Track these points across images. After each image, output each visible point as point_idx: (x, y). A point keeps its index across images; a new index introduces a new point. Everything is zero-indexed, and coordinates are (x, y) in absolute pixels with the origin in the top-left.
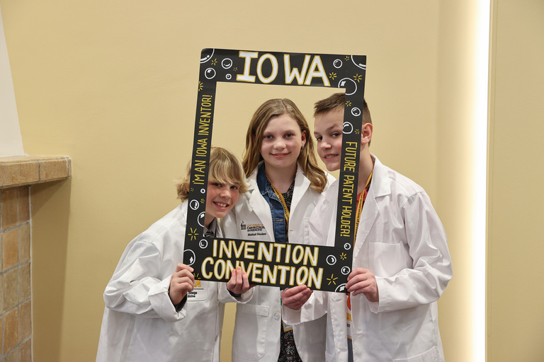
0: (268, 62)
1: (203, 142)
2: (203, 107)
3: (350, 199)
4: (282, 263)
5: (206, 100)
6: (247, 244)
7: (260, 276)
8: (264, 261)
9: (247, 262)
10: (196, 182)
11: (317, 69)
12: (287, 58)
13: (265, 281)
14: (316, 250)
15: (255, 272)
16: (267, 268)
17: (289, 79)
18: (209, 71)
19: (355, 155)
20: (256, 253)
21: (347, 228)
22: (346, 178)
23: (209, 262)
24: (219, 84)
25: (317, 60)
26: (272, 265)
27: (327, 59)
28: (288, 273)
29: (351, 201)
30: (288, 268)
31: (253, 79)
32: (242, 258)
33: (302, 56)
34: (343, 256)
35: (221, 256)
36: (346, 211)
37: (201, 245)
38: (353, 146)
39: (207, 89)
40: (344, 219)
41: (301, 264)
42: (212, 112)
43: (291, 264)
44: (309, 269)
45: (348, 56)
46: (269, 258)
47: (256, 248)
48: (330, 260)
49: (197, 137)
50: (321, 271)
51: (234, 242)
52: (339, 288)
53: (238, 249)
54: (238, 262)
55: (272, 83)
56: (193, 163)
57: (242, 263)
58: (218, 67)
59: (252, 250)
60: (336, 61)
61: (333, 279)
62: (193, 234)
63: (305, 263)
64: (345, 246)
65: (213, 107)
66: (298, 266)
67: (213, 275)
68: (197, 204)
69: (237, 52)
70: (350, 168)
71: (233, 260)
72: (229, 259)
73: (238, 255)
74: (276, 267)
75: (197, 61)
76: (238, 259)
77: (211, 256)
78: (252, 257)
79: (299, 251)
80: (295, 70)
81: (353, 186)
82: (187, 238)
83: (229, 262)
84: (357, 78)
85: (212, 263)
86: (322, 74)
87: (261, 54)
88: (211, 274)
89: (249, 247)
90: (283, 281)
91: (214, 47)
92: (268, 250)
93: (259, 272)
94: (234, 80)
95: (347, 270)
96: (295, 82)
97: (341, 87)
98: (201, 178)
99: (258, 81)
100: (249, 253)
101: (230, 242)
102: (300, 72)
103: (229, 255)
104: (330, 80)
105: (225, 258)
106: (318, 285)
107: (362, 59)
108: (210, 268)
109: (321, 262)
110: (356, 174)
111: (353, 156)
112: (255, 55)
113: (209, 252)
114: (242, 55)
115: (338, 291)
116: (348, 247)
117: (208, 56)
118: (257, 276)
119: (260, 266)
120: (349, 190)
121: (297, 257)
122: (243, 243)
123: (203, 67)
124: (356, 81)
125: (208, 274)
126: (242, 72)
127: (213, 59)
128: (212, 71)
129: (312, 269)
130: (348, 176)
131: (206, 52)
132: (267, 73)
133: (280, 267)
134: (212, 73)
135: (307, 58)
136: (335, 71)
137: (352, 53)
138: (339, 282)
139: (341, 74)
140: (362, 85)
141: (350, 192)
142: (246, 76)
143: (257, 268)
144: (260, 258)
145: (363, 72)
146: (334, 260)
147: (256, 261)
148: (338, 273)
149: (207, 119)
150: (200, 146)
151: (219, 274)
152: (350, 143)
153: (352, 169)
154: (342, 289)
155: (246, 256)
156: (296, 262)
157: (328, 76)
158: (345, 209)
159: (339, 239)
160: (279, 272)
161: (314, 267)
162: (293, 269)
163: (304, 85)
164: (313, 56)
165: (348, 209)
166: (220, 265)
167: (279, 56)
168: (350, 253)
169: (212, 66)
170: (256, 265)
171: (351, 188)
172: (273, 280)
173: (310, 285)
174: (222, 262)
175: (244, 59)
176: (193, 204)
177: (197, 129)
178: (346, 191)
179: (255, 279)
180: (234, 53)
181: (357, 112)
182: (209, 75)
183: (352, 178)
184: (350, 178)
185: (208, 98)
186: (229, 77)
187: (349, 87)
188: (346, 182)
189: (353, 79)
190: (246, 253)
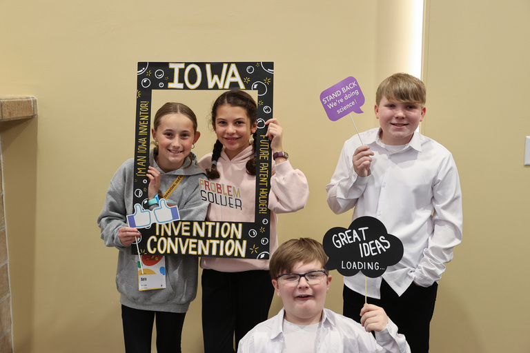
0: (193, 72)
1: (143, 141)
2: (142, 112)
4: (213, 237)
5: (144, 106)
6: (184, 223)
7: (195, 249)
8: (198, 237)
9: (184, 238)
11: (233, 75)
12: (208, 67)
13: (200, 253)
14: (240, 225)
15: (192, 246)
16: (201, 242)
17: (211, 85)
18: (145, 81)
20: (191, 231)
23: (153, 240)
24: (154, 91)
25: (233, 68)
26: (205, 239)
27: (241, 66)
28: (218, 246)
29: (266, 184)
30: (218, 242)
31: (181, 86)
32: (180, 235)
33: (221, 65)
34: (262, 230)
35: (162, 234)
36: (263, 192)
39: (144, 96)
40: (261, 199)
41: (228, 238)
42: (149, 115)
43: (220, 238)
44: (235, 242)
46: (202, 234)
47: (191, 226)
48: (252, 234)
49: (138, 137)
50: (245, 242)
52: (260, 256)
53: (176, 228)
54: (177, 239)
55: (197, 89)
56: (136, 158)
57: (180, 239)
58: (152, 78)
59: (188, 228)
60: (249, 67)
61: (254, 249)
63: (232, 237)
64: (263, 221)
65: (149, 111)
66: (226, 240)
67: (157, 250)
68: (141, 192)
69: (167, 64)
71: (173, 237)
72: (169, 237)
73: (176, 233)
74: (208, 241)
75: (135, 73)
76: (176, 236)
77: (155, 234)
78: (188, 234)
79: (226, 227)
80: (216, 77)
81: (267, 172)
83: (169, 239)
84: (267, 81)
85: (155, 240)
86: (238, 79)
87: (187, 64)
88: (155, 249)
89: (185, 226)
90: (214, 253)
91: (148, 61)
92: (201, 228)
93: (194, 246)
94: (166, 87)
95: (266, 240)
96: (216, 87)
97: (254, 89)
98: (143, 171)
99: (186, 88)
100: (186, 231)
101: (170, 223)
102: (220, 78)
103: (169, 234)
104: (245, 84)
105: (166, 236)
106: (243, 254)
107: (270, 65)
108: (154, 245)
109: (245, 236)
111: (267, 147)
112: (182, 66)
113: (152, 232)
114: (171, 66)
115: (259, 258)
116: (266, 222)
117: (144, 69)
118: (193, 249)
119: (195, 241)
120: (264, 175)
121: (225, 233)
122: (180, 223)
123: (140, 78)
124: (266, 84)
125: (152, 250)
126: (172, 81)
127: (148, 70)
128: (148, 81)
129: (237, 242)
131: (141, 65)
132: (193, 81)
133: (211, 241)
134: (147, 83)
135: (225, 66)
136: (249, 76)
137: (261, 61)
138: (260, 251)
139: (254, 78)
140: (271, 87)
141: (266, 177)
142: (175, 84)
143: (193, 243)
144: (195, 234)
145: (271, 76)
146: (255, 233)
147: (191, 237)
148: (259, 244)
149: (145, 121)
150: (140, 144)
151: (162, 249)
153: (266, 158)
154: (263, 256)
155: (184, 234)
156: (224, 236)
157: (243, 80)
158: (262, 191)
159: (259, 216)
160: (211, 245)
161: (239, 240)
163: (223, 89)
164: (229, 64)
166: (162, 242)
167: (202, 65)
168: (267, 227)
169: (148, 77)
170: (192, 240)
171: (266, 173)
172: (206, 253)
173: (236, 254)
174: (164, 239)
175: (173, 69)
176: (138, 193)
177: (137, 131)
178: (262, 176)
179: (191, 252)
180: (165, 65)
181: (268, 109)
182: (145, 84)
183: (266, 165)
184: (264, 165)
185: (146, 103)
186: (162, 86)
187: (260, 89)
188: (261, 168)
189: (264, 82)
190: (183, 231)
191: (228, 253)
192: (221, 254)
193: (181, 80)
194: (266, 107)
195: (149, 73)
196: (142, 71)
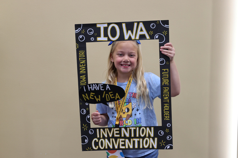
0: (113, 28)
1: (83, 77)
2: (81, 58)
3: (167, 100)
4: (135, 137)
5: (82, 53)
6: (115, 129)
7: (124, 145)
8: (125, 137)
9: (116, 139)
11: (141, 30)
12: (124, 26)
13: (127, 147)
14: (152, 128)
15: (121, 143)
16: (127, 141)
17: (126, 37)
18: (81, 37)
19: (168, 76)
20: (120, 134)
21: (168, 115)
22: (164, 89)
23: (95, 141)
24: (87, 43)
25: (141, 25)
26: (129, 138)
27: (147, 24)
28: (139, 142)
29: (168, 101)
30: (138, 140)
31: (106, 39)
33: (132, 23)
34: (167, 131)
35: (102, 137)
36: (166, 106)
37: (90, 132)
38: (166, 71)
39: (81, 47)
40: (165, 111)
41: (145, 137)
42: (86, 60)
43: (140, 137)
44: (149, 139)
45: (158, 21)
46: (128, 135)
47: (120, 131)
48: (160, 133)
49: (79, 75)
50: (156, 139)
51: (108, 129)
52: (167, 147)
53: (110, 132)
54: (111, 139)
57: (114, 139)
58: (86, 34)
59: (118, 132)
60: (152, 24)
61: (163, 143)
62: (85, 127)
63: (147, 136)
64: (168, 125)
65: (86, 57)
66: (143, 138)
67: (99, 147)
68: (85, 111)
70: (166, 83)
71: (109, 138)
72: (106, 138)
73: (111, 136)
74: (132, 140)
75: (73, 32)
76: (111, 138)
77: (96, 137)
78: (118, 136)
79: (143, 130)
80: (130, 32)
81: (168, 93)
82: (82, 130)
83: (106, 140)
84: (165, 33)
85: (97, 141)
86: (145, 32)
87: (109, 24)
89: (116, 130)
90: (136, 147)
91: (82, 23)
92: (127, 131)
93: (123, 143)
94: (96, 41)
95: (170, 137)
96: (130, 39)
97: (156, 39)
99: (109, 40)
100: (117, 134)
101: (106, 129)
102: (132, 32)
103: (106, 136)
104: (150, 35)
105: (104, 138)
106: (155, 146)
107: (166, 22)
108: (96, 144)
109: (156, 135)
110: (169, 86)
111: (167, 77)
112: (106, 25)
114: (98, 26)
115: (166, 149)
116: (169, 125)
117: (79, 29)
118: (122, 145)
119: (123, 140)
120: (166, 95)
121: (143, 133)
122: (113, 129)
123: (77, 35)
124: (164, 35)
125: (96, 147)
126: (100, 36)
127: (82, 30)
128: (83, 37)
129: (151, 139)
130: (165, 88)
131: (77, 26)
132: (114, 34)
133: (134, 139)
135: (136, 24)
136: (152, 30)
137: (160, 19)
138: (166, 144)
139: (155, 31)
140: (167, 37)
141: (167, 96)
142: (102, 38)
143: (122, 141)
144: (123, 136)
145: (167, 30)
146: (162, 133)
147: (121, 137)
148: (165, 139)
149: (84, 64)
150: (82, 80)
151: (102, 146)
152: (165, 70)
153: (167, 84)
154: (168, 147)
155: (115, 136)
156: (142, 136)
157: (148, 33)
158: (165, 105)
159: (164, 122)
160: (134, 142)
161: (152, 138)
162: (141, 140)
164: (138, 23)
165: (167, 105)
166: (102, 142)
167: (120, 24)
168: (171, 129)
169: (82, 34)
170: (121, 140)
171: (167, 94)
172: (131, 147)
173: (151, 147)
174: (103, 140)
175: (100, 28)
176: (83, 111)
177: (79, 71)
178: (165, 96)
179: (121, 147)
180: (94, 26)
182: (81, 39)
183: (167, 89)
184: (166, 89)
185: (83, 52)
186: (93, 39)
187: (160, 38)
188: (164, 91)
189: (162, 34)
190: (115, 134)
191: (146, 147)
192: (141, 147)
193: (106, 35)
195: (83, 32)
196: (78, 30)
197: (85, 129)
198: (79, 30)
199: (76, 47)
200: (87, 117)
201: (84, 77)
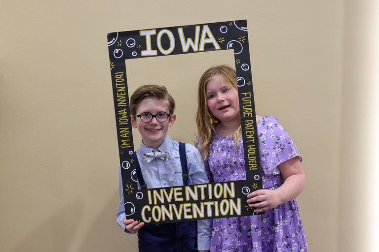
0: (165, 36)
2: (118, 83)
3: (252, 139)
4: (207, 199)
5: (119, 76)
6: (176, 189)
7: (191, 213)
8: (192, 201)
9: (178, 204)
10: (123, 146)
11: (207, 37)
12: (180, 31)
13: (195, 216)
14: (232, 184)
15: (186, 211)
16: (195, 206)
17: (185, 48)
18: (117, 52)
19: (250, 103)
20: (184, 196)
21: (254, 163)
22: (246, 123)
23: (146, 209)
24: (127, 61)
25: (206, 29)
26: (198, 203)
27: (214, 27)
28: (213, 207)
30: (212, 203)
31: (155, 52)
32: (173, 201)
33: (193, 27)
35: (155, 202)
36: (251, 149)
37: (137, 197)
38: (248, 95)
39: (118, 67)
40: (250, 156)
41: (222, 198)
42: (126, 85)
43: (214, 199)
44: (229, 201)
45: (231, 22)
46: (195, 197)
47: (183, 191)
48: (245, 191)
49: (117, 109)
50: (239, 200)
51: (164, 190)
53: (169, 195)
54: (170, 206)
55: (172, 54)
56: (118, 131)
57: (174, 206)
58: (124, 47)
59: (180, 194)
60: (222, 27)
62: (130, 189)
63: (225, 196)
64: (255, 177)
65: (126, 82)
66: (220, 200)
67: (152, 219)
68: (128, 164)
69: (137, 32)
70: (248, 114)
71: (166, 204)
72: (163, 204)
73: (169, 200)
74: (202, 204)
75: (105, 44)
76: (170, 203)
77: (148, 204)
78: (181, 199)
79: (218, 188)
80: (189, 40)
81: (253, 128)
82: (125, 193)
83: (163, 207)
84: (242, 39)
85: (149, 209)
86: (212, 40)
87: (158, 30)
88: (150, 219)
89: (177, 191)
90: (210, 214)
91: (117, 31)
92: (194, 192)
93: (189, 210)
94: (139, 56)
96: (191, 50)
97: (229, 48)
98: (127, 142)
99: (160, 54)
100: (178, 197)
101: (161, 191)
102: (194, 41)
103: (162, 201)
104: (220, 44)
105: (159, 204)
106: (239, 212)
107: (243, 23)
108: (148, 214)
109: (238, 194)
110: (254, 119)
112: (154, 32)
113: (145, 201)
114: (142, 34)
116: (257, 178)
117: (114, 39)
118: (188, 214)
119: (189, 205)
120: (250, 132)
121: (218, 193)
122: (172, 189)
123: (111, 49)
124: (241, 42)
125: (147, 219)
126: (145, 49)
127: (118, 40)
129: (231, 201)
131: (111, 36)
132: (166, 45)
133: (206, 203)
134: (120, 53)
135: (198, 29)
136: (223, 35)
137: (234, 19)
139: (228, 38)
140: (246, 44)
141: (252, 133)
142: (149, 51)
143: (187, 208)
144: (188, 199)
145: (245, 34)
146: (248, 190)
147: (185, 202)
149: (123, 92)
150: (121, 116)
151: (157, 217)
152: (245, 94)
153: (250, 115)
155: (177, 199)
156: (218, 197)
157: (217, 41)
158: (249, 148)
160: (205, 207)
161: (233, 198)
162: (216, 203)
163: (198, 51)
164: (202, 26)
165: (252, 147)
166: (156, 210)
167: (174, 30)
169: (119, 47)
170: (186, 205)
171: (252, 130)
172: (202, 215)
173: (232, 213)
174: (158, 207)
175: (144, 37)
176: (125, 165)
177: (116, 103)
178: (248, 134)
179: (186, 217)
180: (135, 34)
181: (246, 67)
182: (118, 55)
183: (251, 122)
184: (249, 122)
185: (120, 74)
186: (135, 54)
187: (236, 47)
188: (247, 126)
189: (239, 40)
190: (176, 197)
191: (224, 213)
192: (217, 214)
193: (154, 47)
194: (244, 65)
195: (120, 43)
196: (112, 41)
197: (130, 192)
198: (114, 41)
199: (111, 67)
200: (132, 174)
201: (124, 112)
